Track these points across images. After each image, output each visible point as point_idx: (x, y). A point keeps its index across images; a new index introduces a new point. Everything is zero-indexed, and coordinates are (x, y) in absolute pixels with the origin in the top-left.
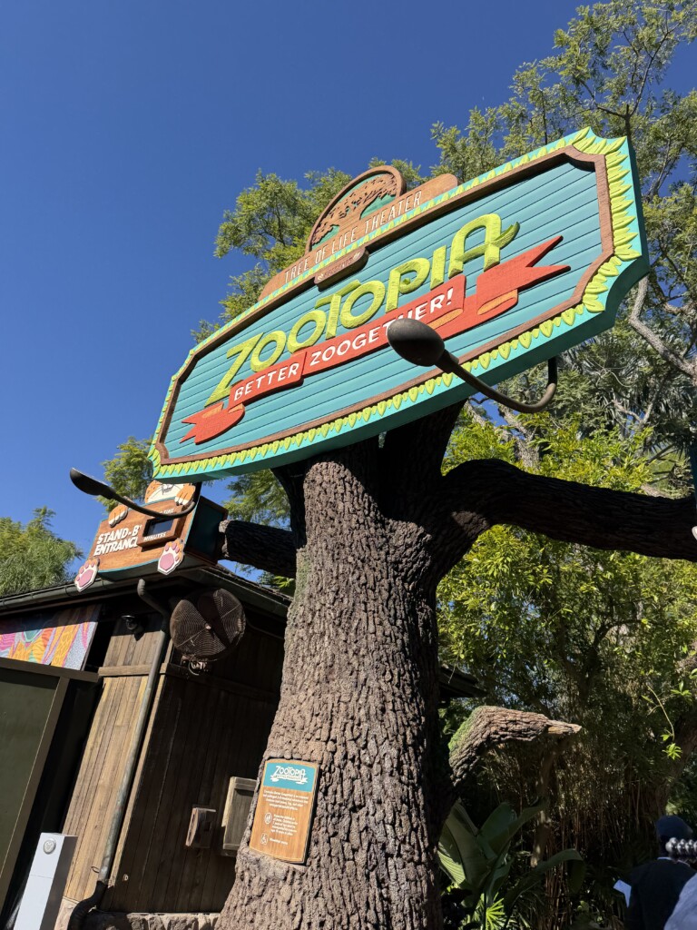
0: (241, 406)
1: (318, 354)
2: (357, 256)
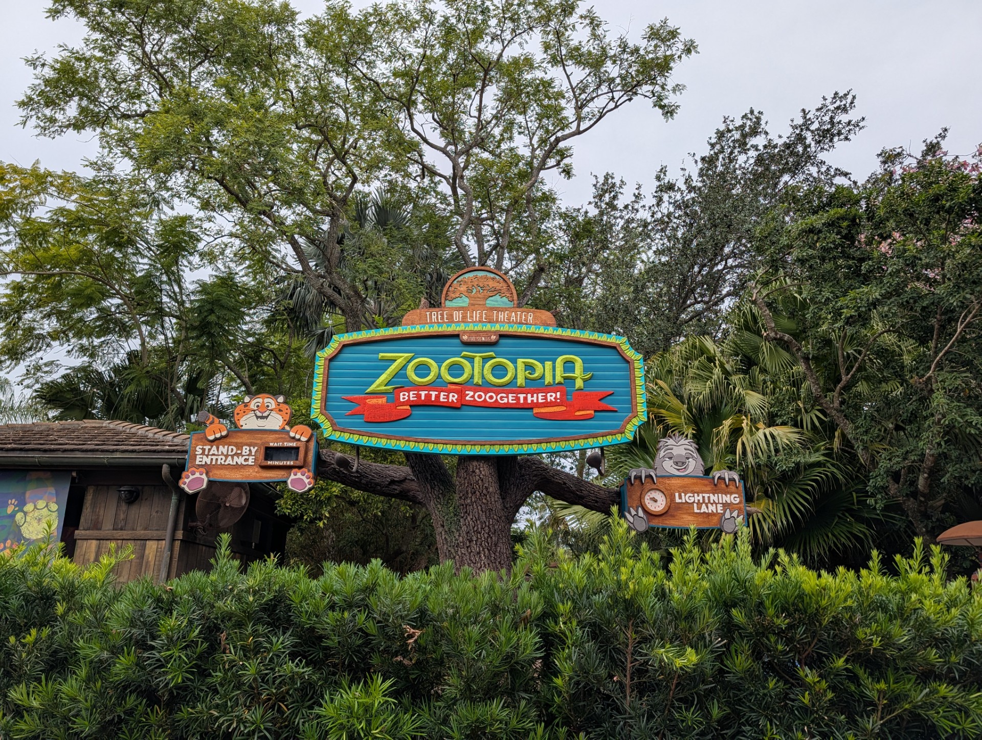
0: (408, 407)
1: (471, 393)
2: (494, 338)
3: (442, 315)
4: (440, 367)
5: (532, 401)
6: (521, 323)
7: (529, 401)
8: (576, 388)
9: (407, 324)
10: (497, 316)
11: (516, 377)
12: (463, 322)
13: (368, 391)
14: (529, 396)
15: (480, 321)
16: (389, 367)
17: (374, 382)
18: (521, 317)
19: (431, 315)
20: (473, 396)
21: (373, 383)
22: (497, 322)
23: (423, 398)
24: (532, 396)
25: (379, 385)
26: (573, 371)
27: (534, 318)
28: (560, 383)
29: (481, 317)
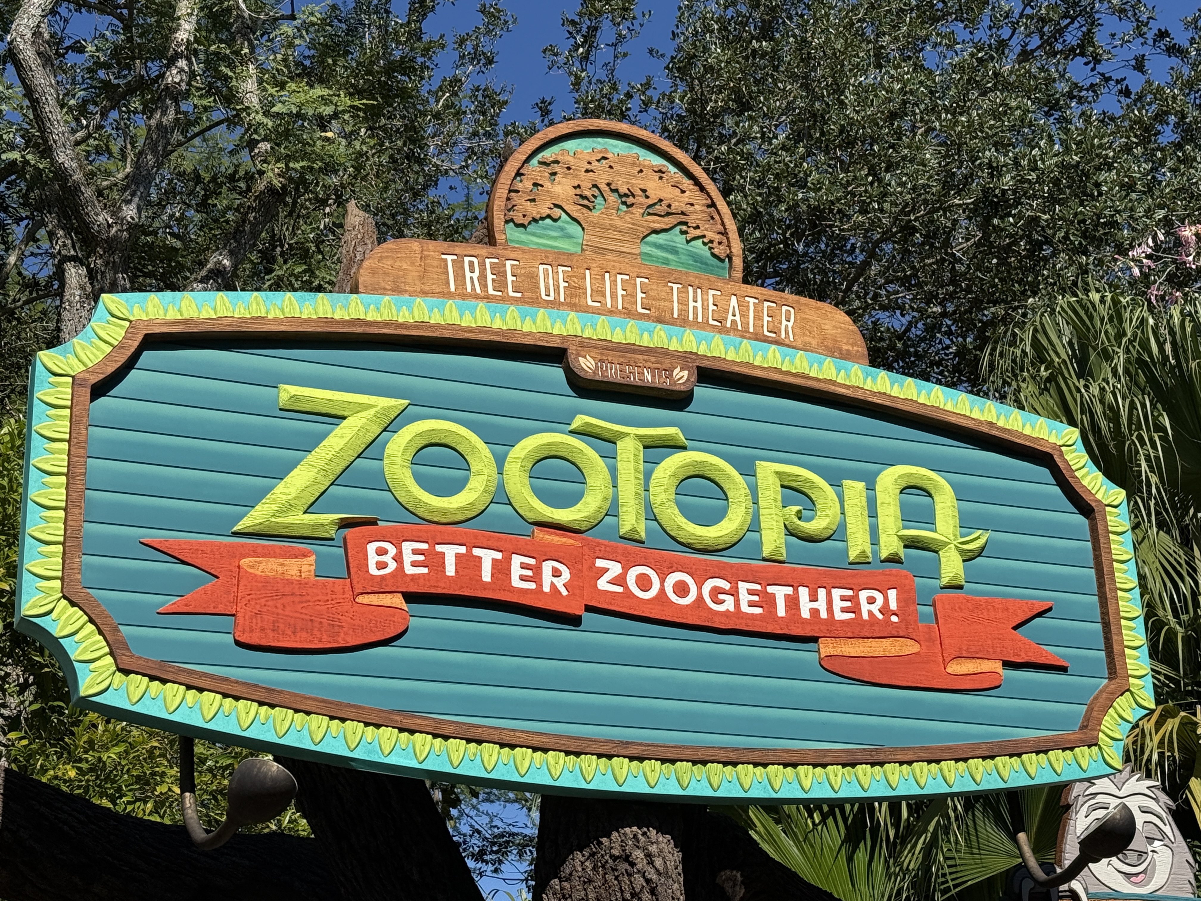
3: (499, 272)
4: (500, 462)
5: (815, 612)
6: (759, 337)
7: (805, 614)
8: (944, 581)
9: (377, 290)
10: (683, 303)
11: (755, 526)
12: (573, 307)
13: (243, 525)
14: (804, 592)
15: (629, 313)
16: (319, 439)
17: (265, 491)
18: (758, 317)
19: (459, 266)
20: (619, 581)
21: (261, 494)
22: (683, 322)
23: (450, 570)
24: (814, 598)
25: (288, 507)
26: (930, 522)
27: (802, 325)
28: (894, 559)
29: (630, 296)
